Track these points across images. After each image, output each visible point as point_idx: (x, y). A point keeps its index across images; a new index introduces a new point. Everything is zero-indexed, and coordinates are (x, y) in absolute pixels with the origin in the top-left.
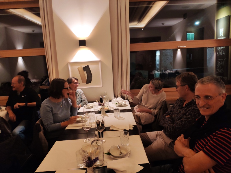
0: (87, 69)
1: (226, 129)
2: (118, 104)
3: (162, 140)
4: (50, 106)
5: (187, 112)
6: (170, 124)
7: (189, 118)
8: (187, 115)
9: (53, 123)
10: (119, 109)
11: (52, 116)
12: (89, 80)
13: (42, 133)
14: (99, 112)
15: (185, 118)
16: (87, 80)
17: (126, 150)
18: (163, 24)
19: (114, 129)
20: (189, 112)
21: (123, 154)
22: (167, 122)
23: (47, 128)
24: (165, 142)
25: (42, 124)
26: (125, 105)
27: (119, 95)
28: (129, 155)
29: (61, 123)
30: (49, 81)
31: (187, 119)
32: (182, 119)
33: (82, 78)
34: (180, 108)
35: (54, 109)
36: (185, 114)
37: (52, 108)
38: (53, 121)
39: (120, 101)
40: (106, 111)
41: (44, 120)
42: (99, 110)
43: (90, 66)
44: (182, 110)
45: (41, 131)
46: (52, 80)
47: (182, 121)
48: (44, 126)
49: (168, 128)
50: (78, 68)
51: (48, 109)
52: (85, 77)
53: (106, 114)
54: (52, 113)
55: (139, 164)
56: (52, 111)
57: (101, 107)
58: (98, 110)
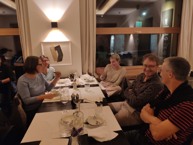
0: (58, 48)
1: (189, 102)
2: (86, 80)
3: (127, 109)
4: (26, 81)
5: (148, 87)
6: (133, 96)
7: (150, 92)
8: (148, 89)
9: (30, 96)
10: (89, 84)
11: (28, 90)
12: (60, 59)
13: (20, 106)
14: (71, 87)
15: (147, 92)
16: (58, 59)
17: (101, 119)
18: (119, 13)
19: (87, 101)
20: (150, 86)
21: (99, 123)
22: (131, 94)
23: (25, 101)
24: (129, 112)
25: (20, 98)
26: (93, 81)
27: (87, 72)
28: (105, 124)
29: (37, 97)
30: (23, 59)
31: (148, 92)
32: (145, 92)
33: (53, 57)
34: (142, 83)
35: (30, 84)
36: (146, 88)
37: (28, 84)
38: (30, 95)
39: (88, 77)
40: (77, 86)
41: (22, 94)
42: (71, 85)
43: (61, 46)
44: (144, 85)
45: (20, 105)
46: (26, 58)
47: (144, 94)
48: (21, 100)
49: (132, 100)
50: (50, 48)
51: (25, 84)
52: (57, 56)
53: (78, 88)
54: (29, 88)
55: (114, 131)
56: (28, 86)
57: (73, 82)
58: (69, 85)
